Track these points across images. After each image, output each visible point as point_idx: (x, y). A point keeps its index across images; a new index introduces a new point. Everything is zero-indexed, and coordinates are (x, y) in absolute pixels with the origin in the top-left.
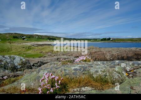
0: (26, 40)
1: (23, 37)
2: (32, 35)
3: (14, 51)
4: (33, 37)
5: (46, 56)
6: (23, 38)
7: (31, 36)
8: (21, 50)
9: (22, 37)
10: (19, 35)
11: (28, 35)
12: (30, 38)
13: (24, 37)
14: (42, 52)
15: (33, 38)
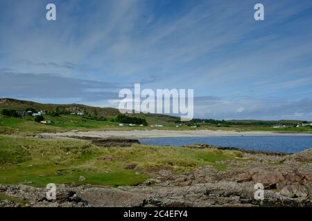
0: (47, 124)
1: (34, 111)
2: (64, 107)
3: (37, 161)
4: (68, 113)
5: (154, 182)
6: (34, 114)
7: (61, 110)
8: (59, 157)
9: (30, 114)
10: (22, 106)
11: (50, 106)
12: (57, 115)
13: (39, 113)
14: (133, 167)
15: (66, 116)
